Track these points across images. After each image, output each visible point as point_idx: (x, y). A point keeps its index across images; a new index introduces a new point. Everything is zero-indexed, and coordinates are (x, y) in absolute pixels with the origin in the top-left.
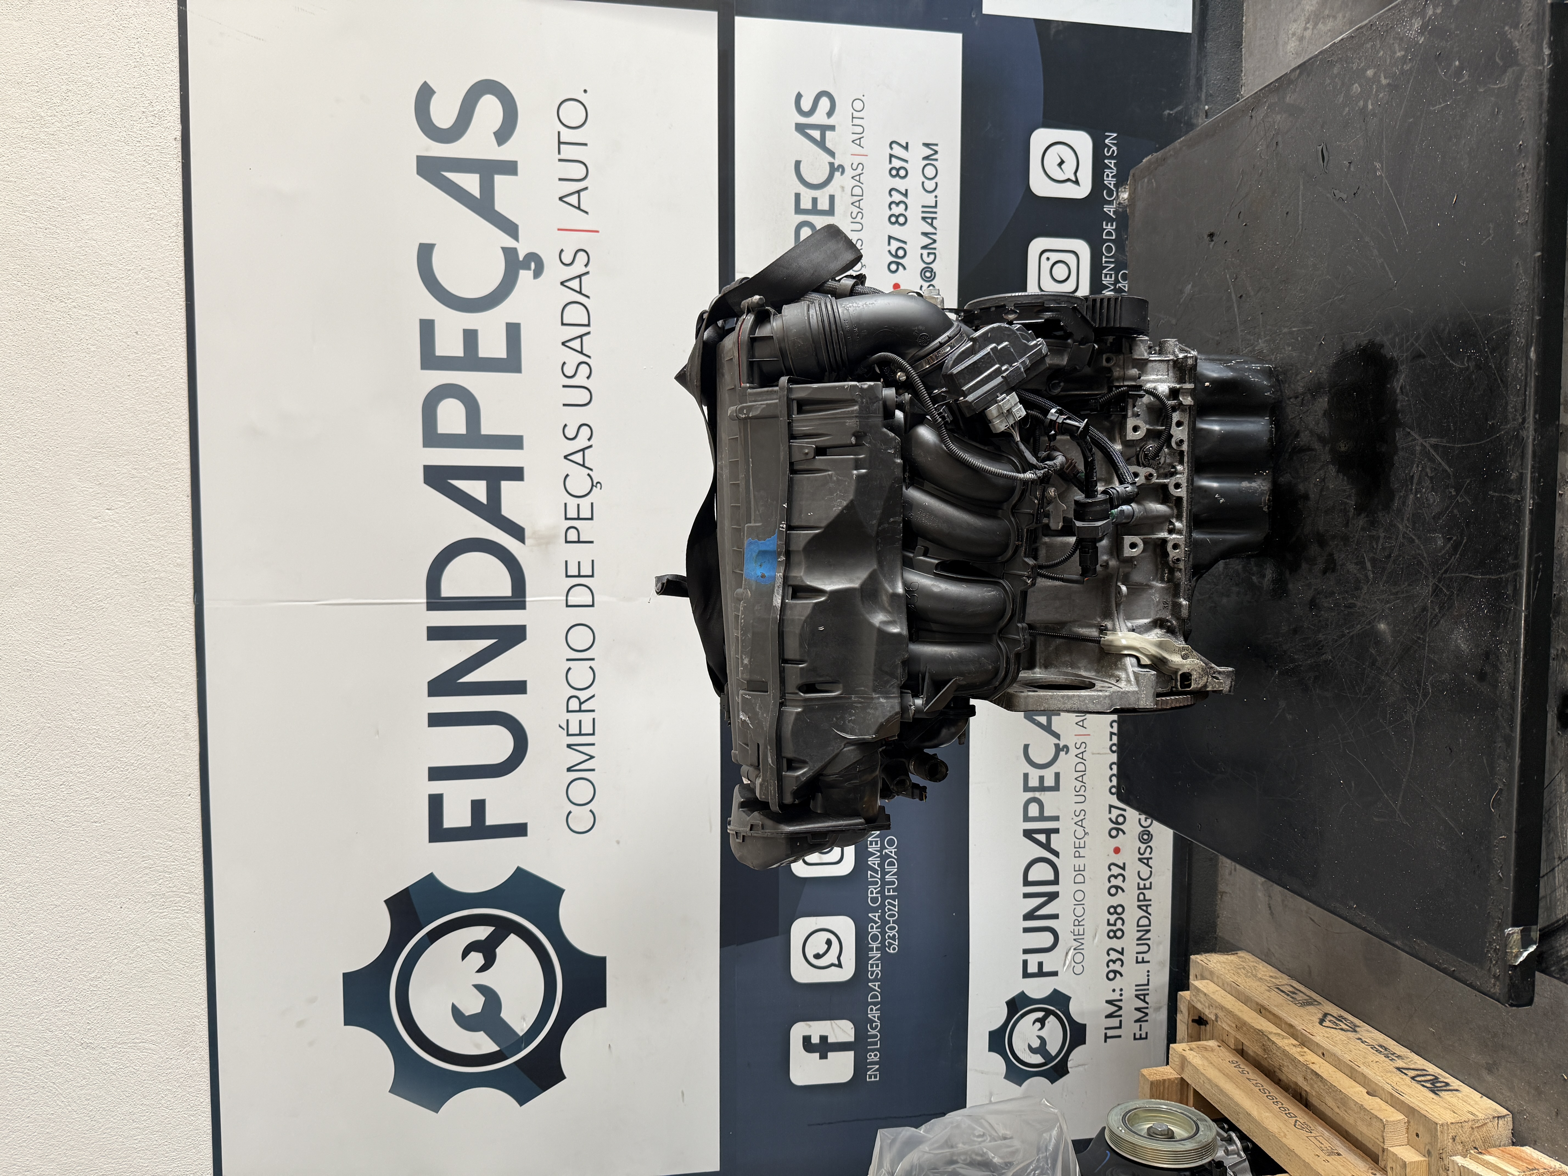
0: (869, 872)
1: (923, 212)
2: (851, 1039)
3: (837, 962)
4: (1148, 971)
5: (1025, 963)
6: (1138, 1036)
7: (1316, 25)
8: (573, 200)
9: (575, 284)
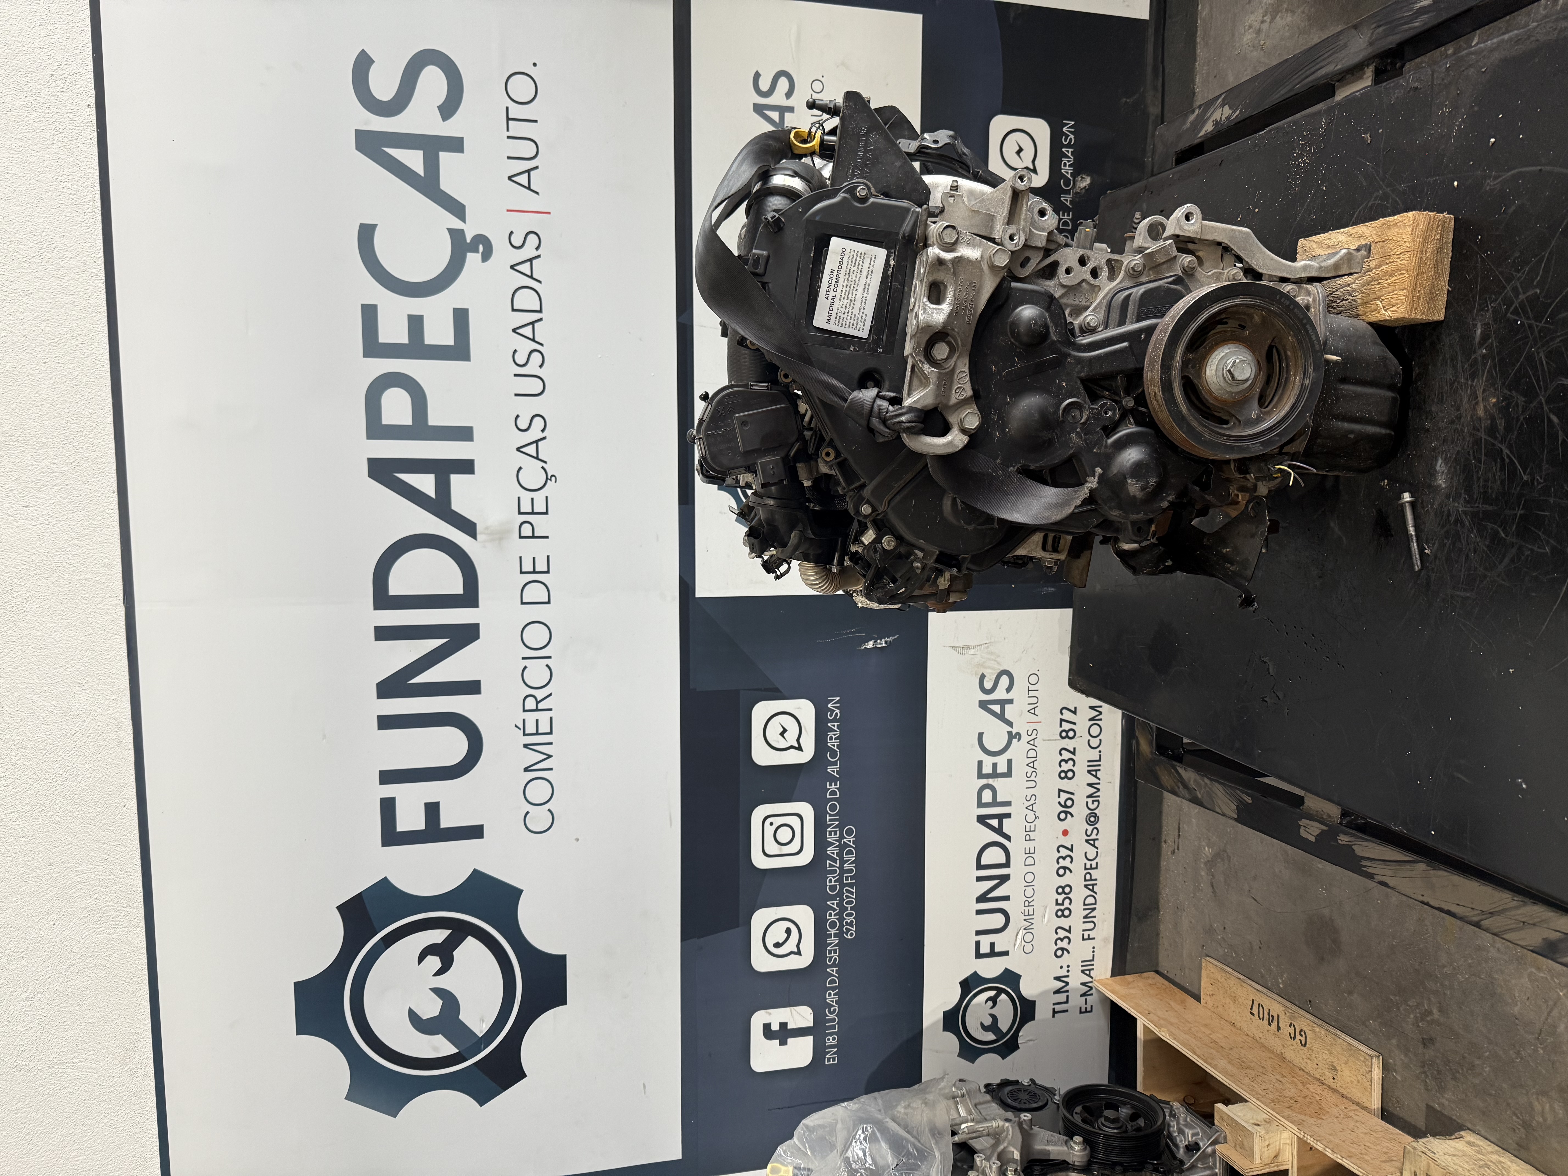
0: (828, 862)
2: (810, 1024)
3: (796, 950)
4: (1094, 948)
5: (978, 944)
6: (1083, 1010)
7: (1273, 19)
8: (523, 179)
9: (525, 268)
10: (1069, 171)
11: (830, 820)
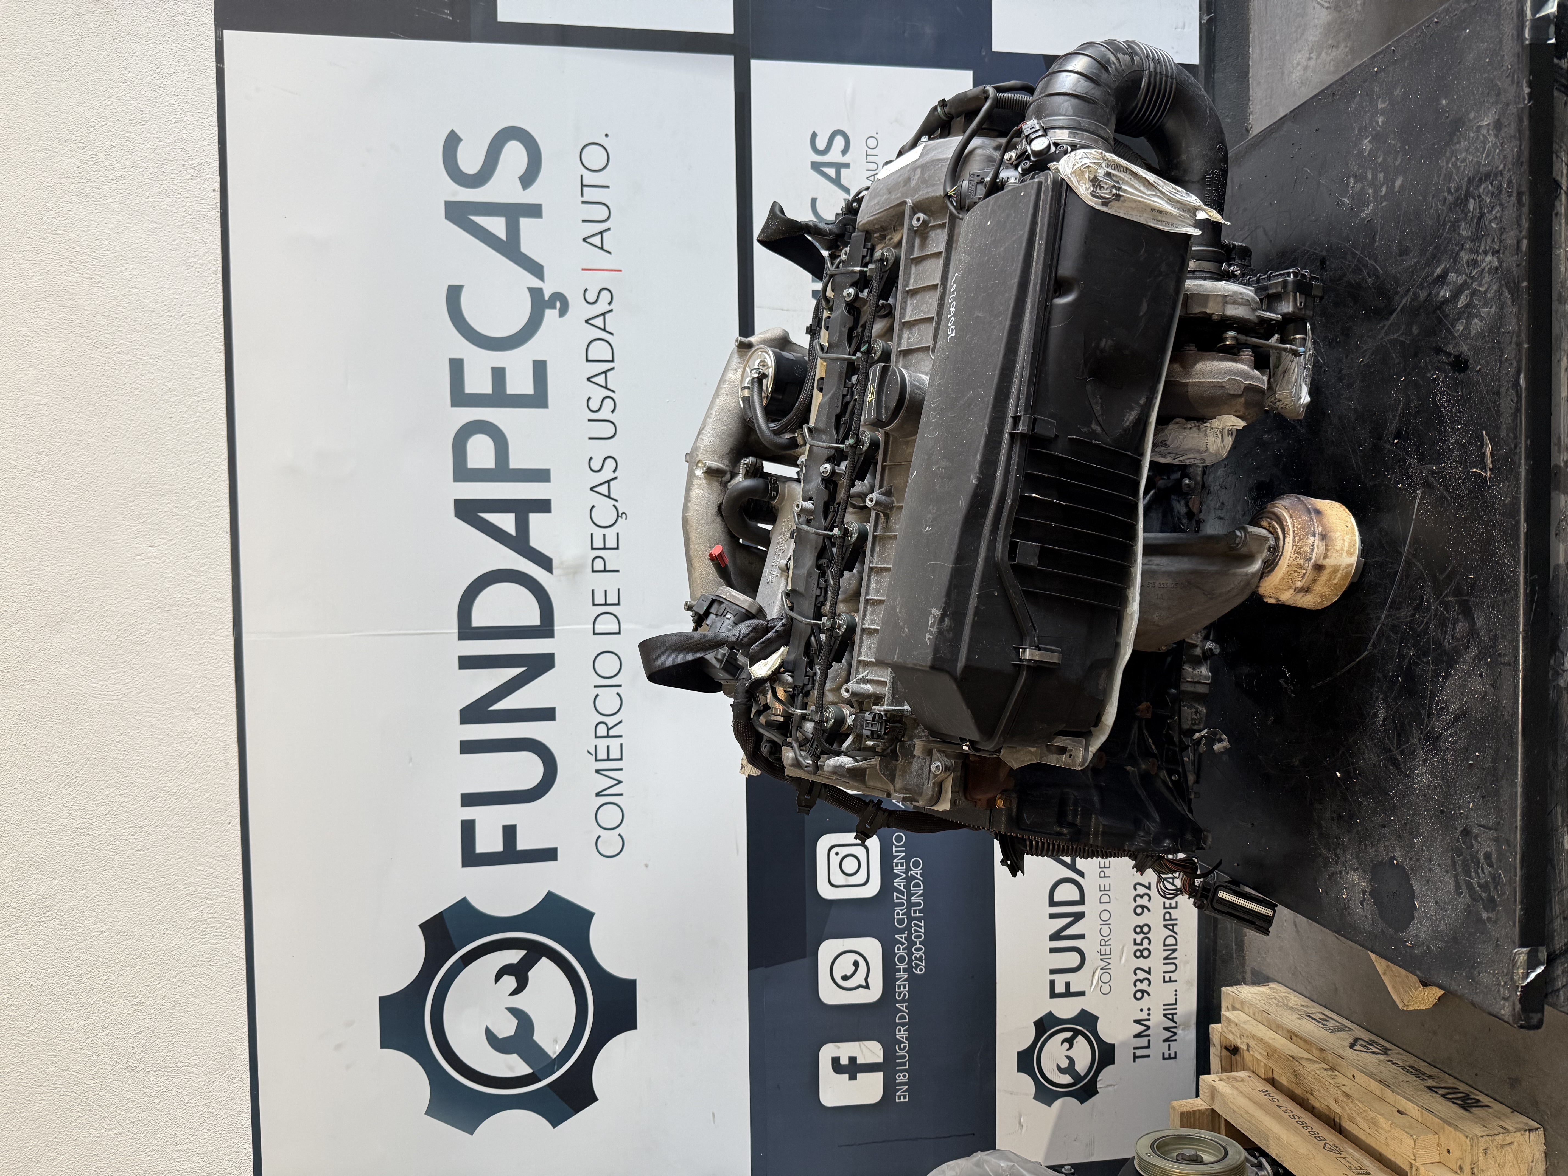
0: (895, 894)
2: (879, 1059)
3: (864, 984)
4: (1176, 991)
5: (1052, 983)
6: (1166, 1056)
7: (1318, 56)
8: (596, 240)
9: (599, 322)
11: (896, 852)
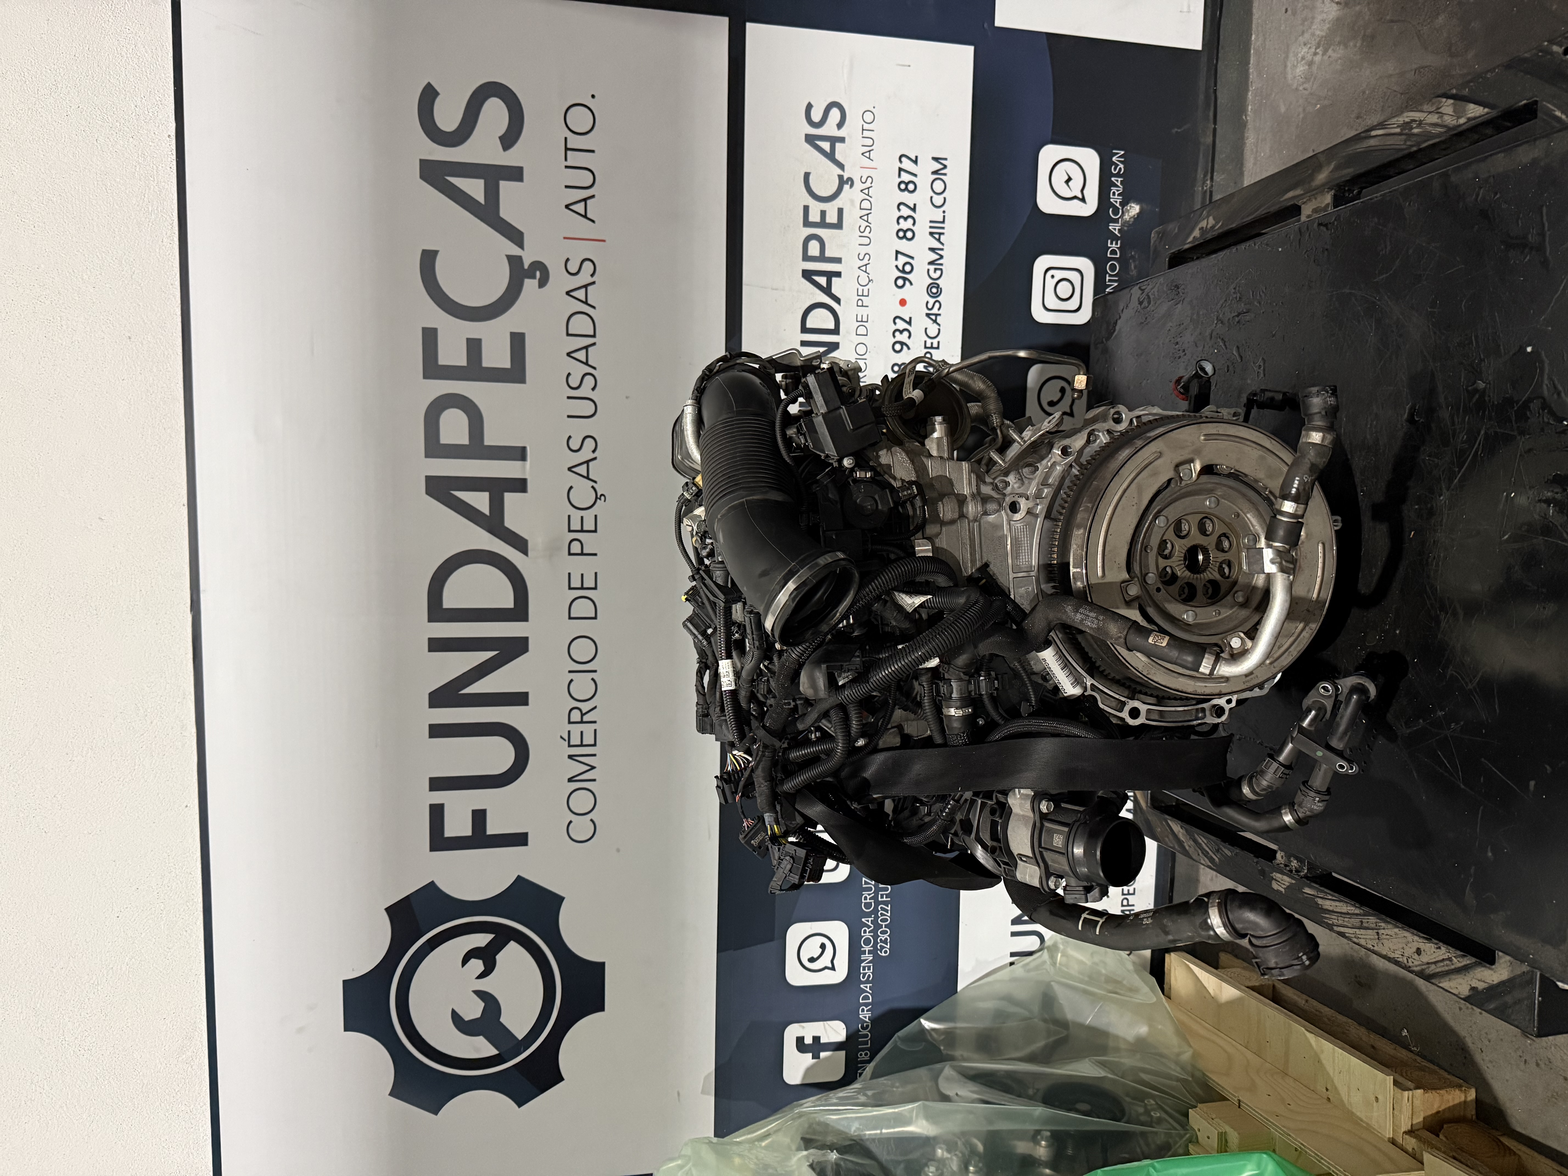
0: (864, 879)
1: (931, 227)
2: (842, 1038)
3: (830, 966)
7: (1325, 51)
8: (580, 208)
9: (580, 294)
10: (1118, 201)
